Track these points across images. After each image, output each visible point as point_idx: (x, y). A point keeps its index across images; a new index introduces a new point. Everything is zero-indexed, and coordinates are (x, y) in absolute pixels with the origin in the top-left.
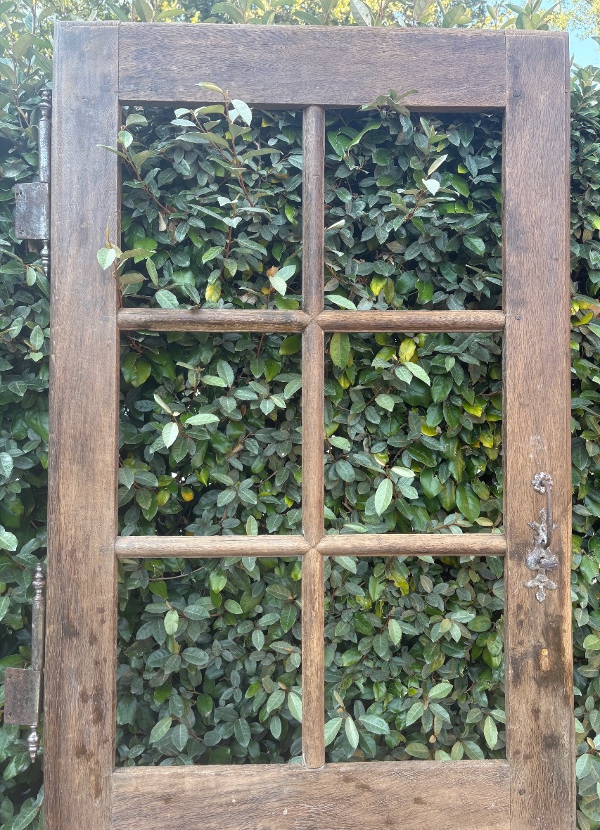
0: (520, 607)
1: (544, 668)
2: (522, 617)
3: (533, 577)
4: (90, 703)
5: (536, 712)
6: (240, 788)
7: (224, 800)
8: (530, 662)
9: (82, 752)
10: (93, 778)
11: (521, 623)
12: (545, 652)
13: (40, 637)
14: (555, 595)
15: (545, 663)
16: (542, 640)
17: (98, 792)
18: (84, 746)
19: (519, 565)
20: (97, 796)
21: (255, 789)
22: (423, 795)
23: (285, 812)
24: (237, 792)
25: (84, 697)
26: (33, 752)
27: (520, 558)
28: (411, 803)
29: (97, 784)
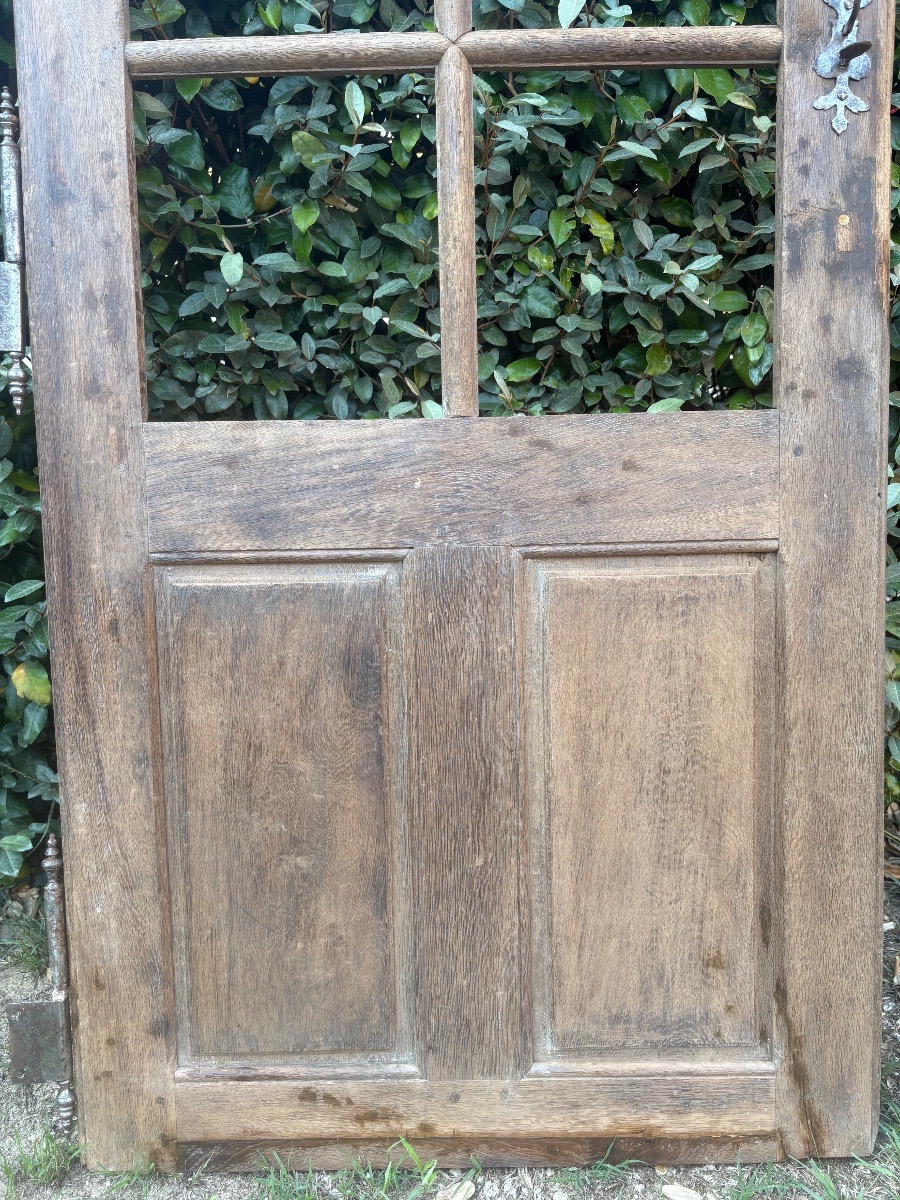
0: (803, 143)
1: (841, 246)
2: (808, 160)
3: (827, 92)
4: (101, 309)
5: (826, 321)
6: (346, 446)
7: (320, 464)
8: (819, 238)
9: (94, 389)
10: (113, 430)
11: (805, 171)
12: (845, 220)
13: (14, 205)
14: (864, 123)
15: (844, 238)
16: (840, 201)
17: (122, 453)
18: (95, 380)
19: (803, 70)
20: (120, 460)
21: (368, 447)
22: (638, 456)
23: (418, 485)
24: (339, 452)
25: (91, 302)
26: (18, 394)
27: (806, 57)
28: (618, 469)
29: (120, 439)
